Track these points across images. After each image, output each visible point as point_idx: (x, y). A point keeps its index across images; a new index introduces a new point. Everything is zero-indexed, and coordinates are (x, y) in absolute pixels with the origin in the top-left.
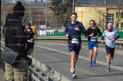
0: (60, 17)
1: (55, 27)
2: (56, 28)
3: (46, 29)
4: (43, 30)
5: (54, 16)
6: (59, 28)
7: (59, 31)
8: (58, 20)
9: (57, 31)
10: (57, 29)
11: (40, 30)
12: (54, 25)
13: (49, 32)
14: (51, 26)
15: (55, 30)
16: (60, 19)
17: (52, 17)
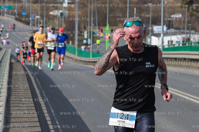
0: (194, 8)
1: (184, 29)
2: (186, 31)
3: (162, 35)
4: (158, 35)
5: (182, 7)
6: (193, 31)
7: (192, 39)
8: (191, 15)
9: (188, 40)
10: (187, 33)
11: (152, 35)
12: (181, 26)
13: (172, 42)
14: (176, 29)
15: (184, 36)
16: (195, 13)
17: (179, 9)
